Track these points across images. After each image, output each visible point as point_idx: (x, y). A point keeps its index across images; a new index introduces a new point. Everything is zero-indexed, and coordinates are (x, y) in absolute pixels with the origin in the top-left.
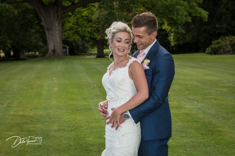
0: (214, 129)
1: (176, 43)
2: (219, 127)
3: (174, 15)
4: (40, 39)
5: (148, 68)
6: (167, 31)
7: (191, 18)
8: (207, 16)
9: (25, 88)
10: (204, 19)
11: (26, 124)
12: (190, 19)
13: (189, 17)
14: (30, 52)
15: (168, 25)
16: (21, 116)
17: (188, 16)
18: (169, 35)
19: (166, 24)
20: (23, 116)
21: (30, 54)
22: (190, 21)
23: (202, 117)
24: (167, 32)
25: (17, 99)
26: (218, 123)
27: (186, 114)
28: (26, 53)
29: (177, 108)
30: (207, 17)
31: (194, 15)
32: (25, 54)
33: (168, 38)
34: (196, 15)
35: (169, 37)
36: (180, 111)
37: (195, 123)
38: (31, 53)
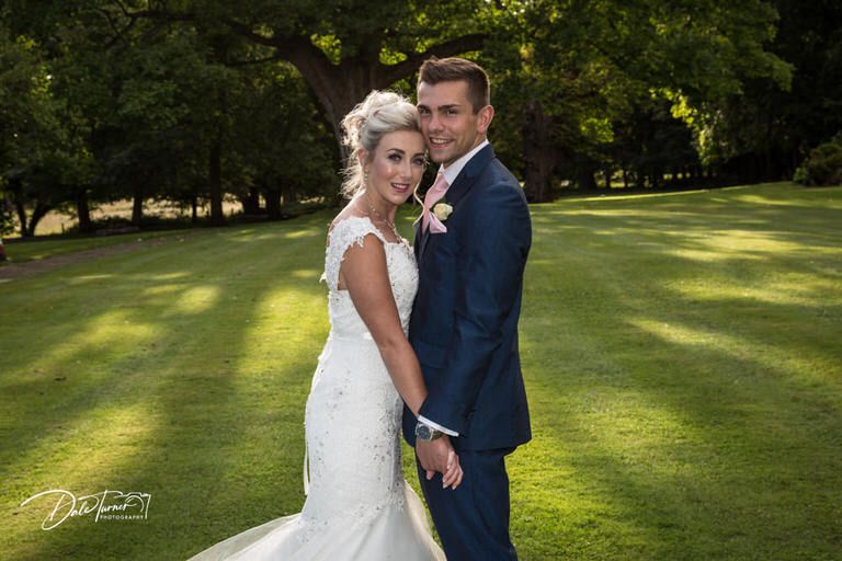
0: (728, 407)
1: (714, 156)
2: (747, 400)
3: (692, 76)
4: (328, 159)
5: (443, 229)
6: (686, 124)
7: (741, 84)
8: (790, 75)
9: (235, 298)
10: (782, 84)
11: (191, 403)
12: (741, 88)
13: (736, 81)
14: (314, 197)
15: (689, 105)
16: (192, 380)
17: (734, 78)
18: (694, 136)
19: (683, 104)
20: (196, 379)
21: (313, 202)
22: (740, 92)
23: (707, 371)
24: (689, 126)
25: (203, 330)
26: (747, 389)
27: (663, 364)
28: (302, 199)
29: (641, 345)
30: (790, 80)
31: (752, 74)
32: (303, 202)
33: (692, 143)
34: (758, 74)
35: (693, 140)
36: (648, 355)
37: (678, 389)
38: (315, 200)
